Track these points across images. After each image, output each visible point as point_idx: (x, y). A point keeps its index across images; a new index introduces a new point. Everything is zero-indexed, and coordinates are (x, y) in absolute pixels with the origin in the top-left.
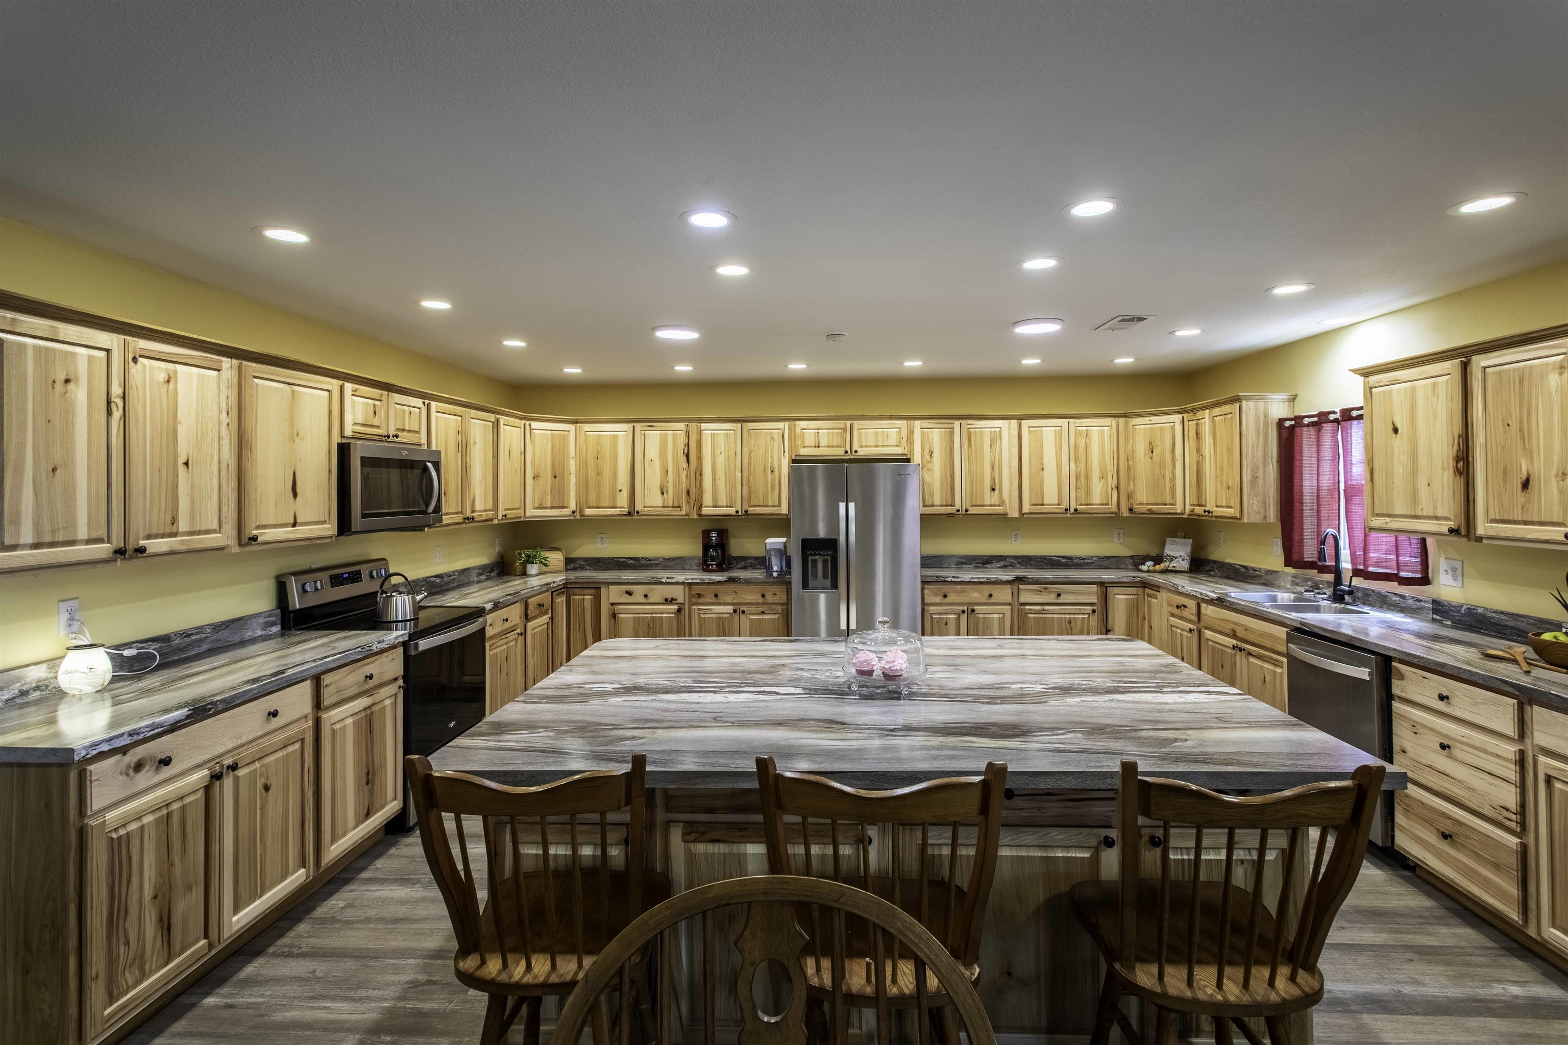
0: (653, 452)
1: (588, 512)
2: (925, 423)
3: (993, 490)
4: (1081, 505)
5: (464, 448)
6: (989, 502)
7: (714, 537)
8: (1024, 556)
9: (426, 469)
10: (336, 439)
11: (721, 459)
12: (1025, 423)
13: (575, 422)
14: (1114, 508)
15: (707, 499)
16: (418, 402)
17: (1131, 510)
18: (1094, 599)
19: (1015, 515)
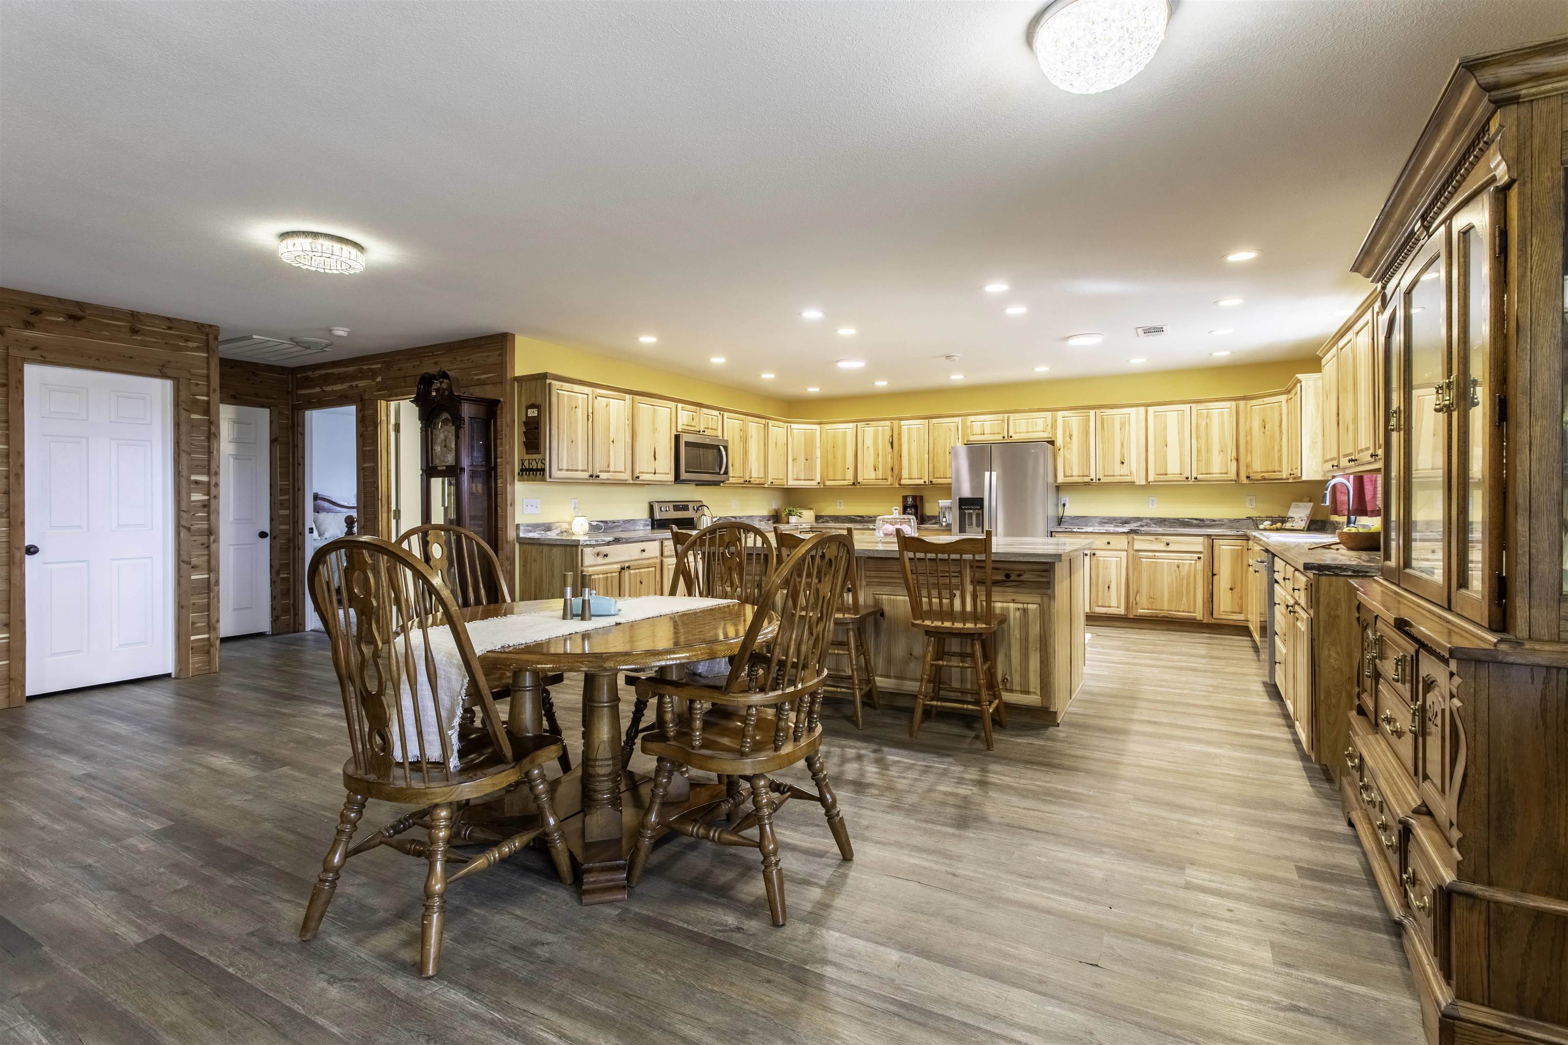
0: (869, 442)
1: (828, 483)
2: (1066, 413)
5: (744, 440)
6: (1119, 472)
7: (910, 500)
8: (1158, 518)
9: (719, 450)
10: (674, 433)
11: (914, 445)
12: (1151, 410)
13: (821, 423)
14: (1233, 475)
15: (905, 474)
16: (716, 413)
17: (1248, 477)
18: (1200, 548)
19: (1143, 482)
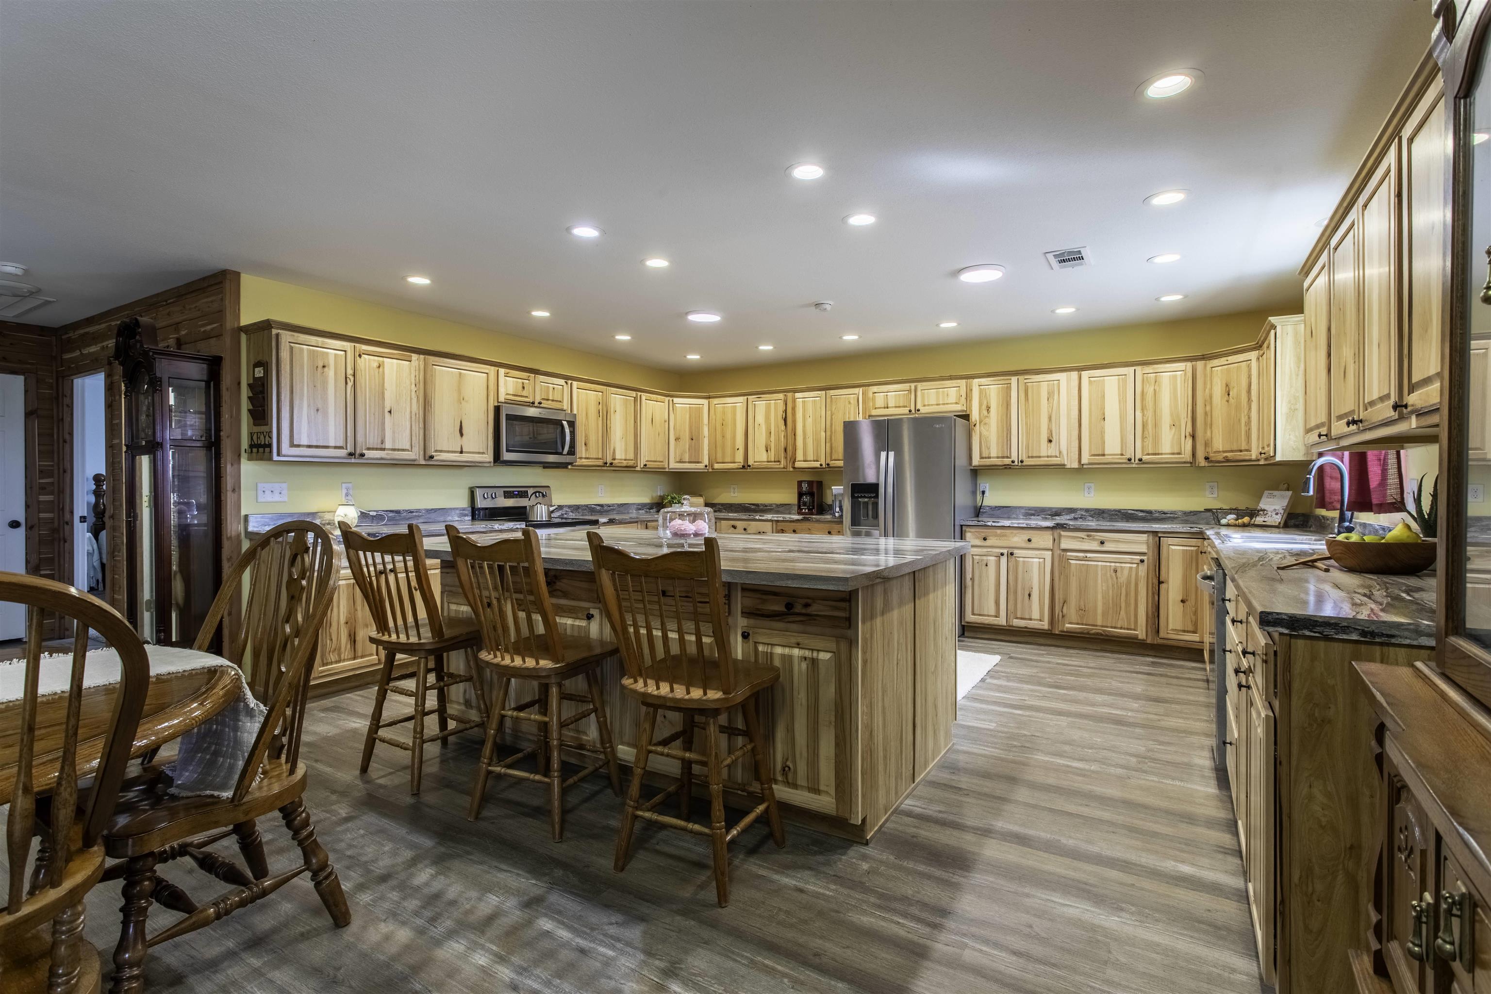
0: (760, 418)
1: (716, 466)
2: (983, 381)
3: (1050, 441)
4: (1148, 454)
5: (605, 414)
6: (1045, 452)
7: (805, 486)
8: (1096, 509)
9: (562, 426)
10: (492, 403)
11: (809, 421)
12: (1085, 374)
13: (709, 398)
14: (1187, 456)
15: (800, 456)
16: (562, 382)
17: (1207, 458)
18: (1143, 549)
19: (1075, 465)
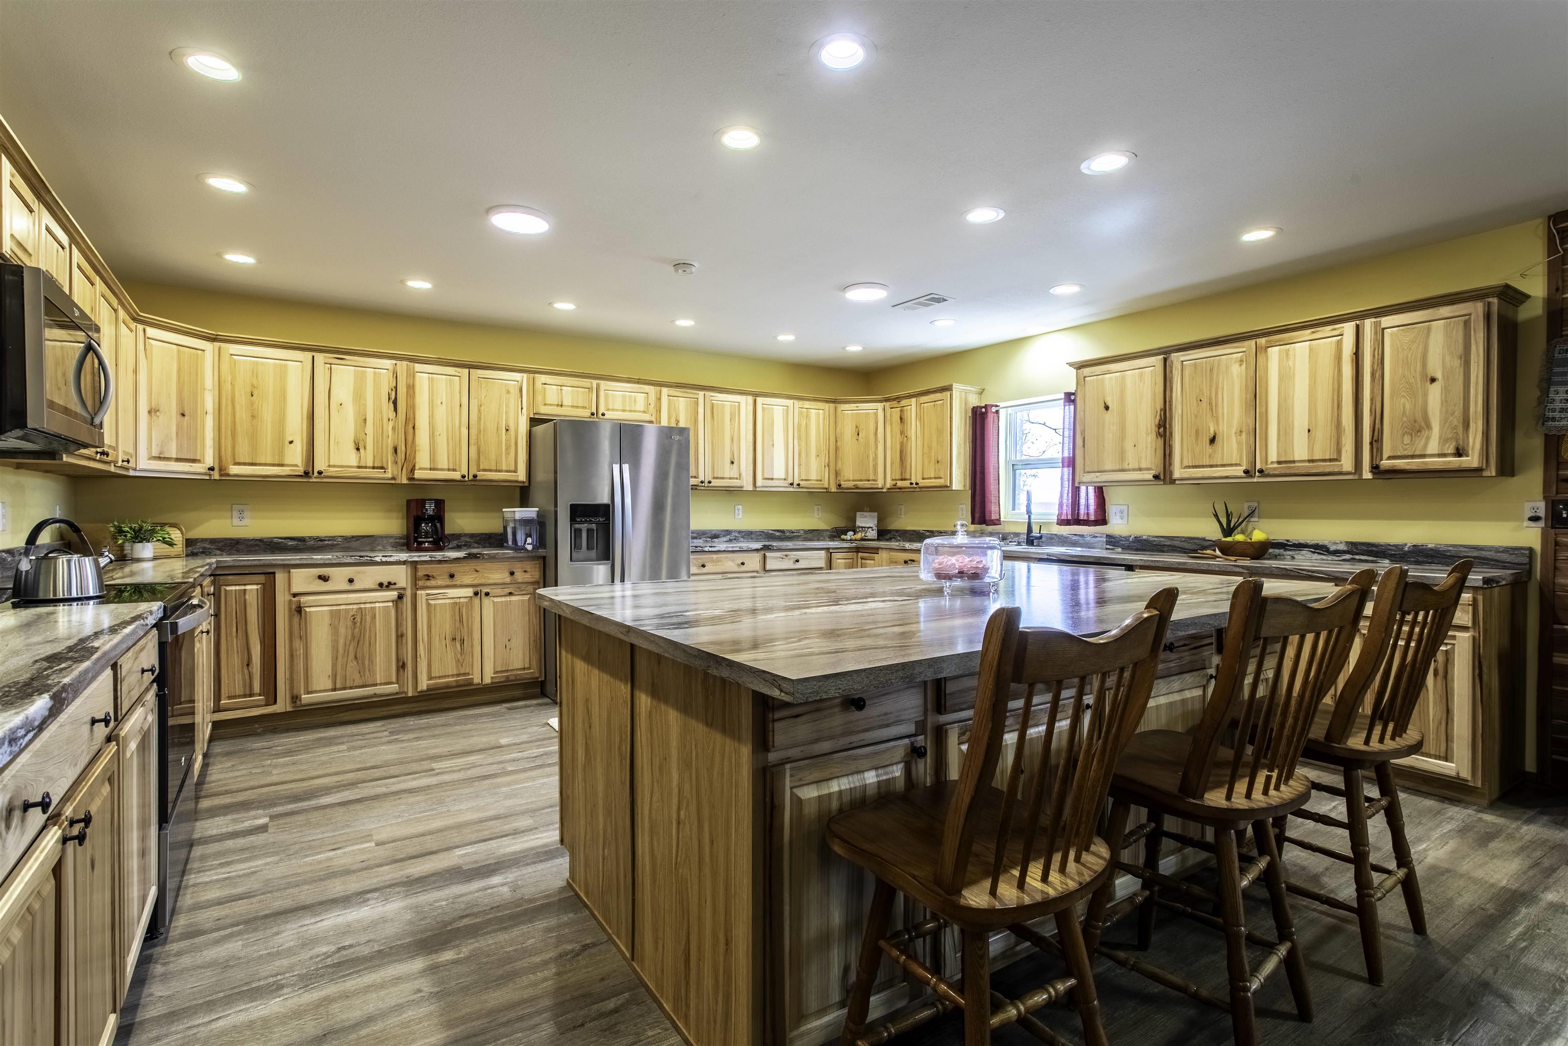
0: (344, 394)
2: (673, 392)
3: (732, 463)
4: (802, 480)
6: (729, 474)
7: (431, 507)
11: (441, 411)
12: (760, 400)
14: (824, 483)
15: (422, 461)
17: (839, 486)
